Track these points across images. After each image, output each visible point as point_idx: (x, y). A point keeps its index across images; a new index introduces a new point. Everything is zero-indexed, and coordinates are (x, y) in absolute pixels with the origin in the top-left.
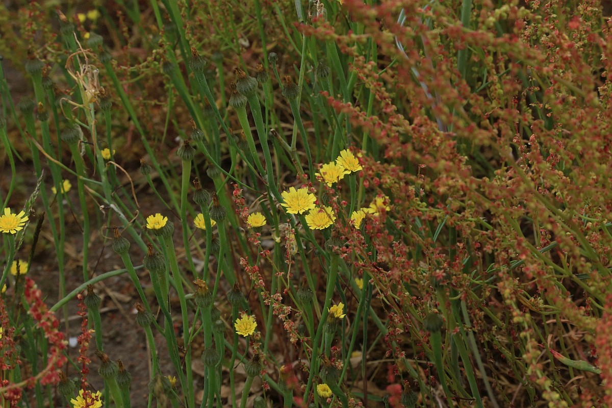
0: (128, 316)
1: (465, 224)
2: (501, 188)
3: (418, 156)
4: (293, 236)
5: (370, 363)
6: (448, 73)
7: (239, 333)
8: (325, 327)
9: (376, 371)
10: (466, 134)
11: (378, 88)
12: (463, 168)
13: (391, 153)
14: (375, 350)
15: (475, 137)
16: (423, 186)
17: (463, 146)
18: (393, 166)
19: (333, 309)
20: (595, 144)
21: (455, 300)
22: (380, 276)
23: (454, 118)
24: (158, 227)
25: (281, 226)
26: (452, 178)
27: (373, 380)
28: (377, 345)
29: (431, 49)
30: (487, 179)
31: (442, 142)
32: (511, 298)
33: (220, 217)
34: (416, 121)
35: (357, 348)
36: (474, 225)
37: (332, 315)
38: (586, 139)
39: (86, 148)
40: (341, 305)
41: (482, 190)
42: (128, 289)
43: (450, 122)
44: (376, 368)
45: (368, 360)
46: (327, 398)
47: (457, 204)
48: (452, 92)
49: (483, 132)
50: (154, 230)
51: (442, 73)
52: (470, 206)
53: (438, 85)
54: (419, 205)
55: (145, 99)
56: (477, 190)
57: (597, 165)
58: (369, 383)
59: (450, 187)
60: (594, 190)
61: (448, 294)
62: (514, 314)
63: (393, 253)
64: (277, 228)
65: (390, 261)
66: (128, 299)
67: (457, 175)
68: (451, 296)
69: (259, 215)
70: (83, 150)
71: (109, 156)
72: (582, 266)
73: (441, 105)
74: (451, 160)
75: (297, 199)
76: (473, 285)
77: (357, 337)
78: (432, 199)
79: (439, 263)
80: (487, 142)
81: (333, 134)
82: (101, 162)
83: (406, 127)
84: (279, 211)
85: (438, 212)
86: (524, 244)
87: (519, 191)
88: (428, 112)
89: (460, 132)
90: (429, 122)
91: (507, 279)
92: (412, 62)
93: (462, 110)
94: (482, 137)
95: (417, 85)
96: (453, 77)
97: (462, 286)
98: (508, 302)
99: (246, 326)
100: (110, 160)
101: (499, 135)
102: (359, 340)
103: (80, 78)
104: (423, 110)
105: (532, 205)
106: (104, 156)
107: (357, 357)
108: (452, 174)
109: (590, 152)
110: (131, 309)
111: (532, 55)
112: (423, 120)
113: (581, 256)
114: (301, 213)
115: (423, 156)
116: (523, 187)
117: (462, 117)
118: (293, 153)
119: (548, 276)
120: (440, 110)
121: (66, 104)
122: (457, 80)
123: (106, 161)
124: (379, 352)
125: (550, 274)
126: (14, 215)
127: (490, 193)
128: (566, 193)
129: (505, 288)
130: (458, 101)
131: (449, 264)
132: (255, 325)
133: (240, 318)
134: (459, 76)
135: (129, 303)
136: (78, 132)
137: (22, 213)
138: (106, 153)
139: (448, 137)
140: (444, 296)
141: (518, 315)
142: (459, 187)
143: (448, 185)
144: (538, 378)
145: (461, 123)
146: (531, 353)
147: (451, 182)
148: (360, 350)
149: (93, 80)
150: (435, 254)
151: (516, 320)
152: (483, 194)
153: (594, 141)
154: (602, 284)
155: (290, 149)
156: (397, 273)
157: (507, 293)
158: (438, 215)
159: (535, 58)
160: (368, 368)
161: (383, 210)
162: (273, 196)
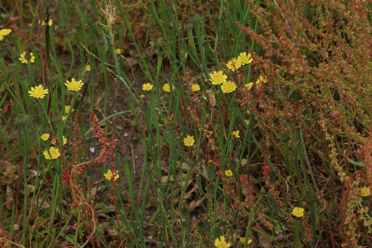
0: (121, 137)
1: (303, 90)
2: (322, 72)
3: (282, 55)
4: (214, 96)
5: (251, 165)
6: (298, 16)
7: (186, 145)
8: (230, 142)
9: (254, 170)
10: (305, 45)
11: (263, 21)
12: (303, 62)
13: (268, 54)
14: (254, 159)
15: (310, 47)
16: (283, 71)
17: (304, 50)
18: (269, 60)
19: (234, 133)
20: (368, 52)
21: (297, 128)
22: (260, 116)
23: (300, 37)
24: (148, 90)
25: (207, 91)
26: (298, 67)
27: (252, 174)
28: (254, 156)
29: (290, 4)
30: (315, 68)
31: (293, 48)
32: (325, 128)
33: (178, 85)
34: (281, 38)
35: (244, 157)
36: (308, 90)
37: (234, 136)
38: (364, 49)
39: (108, 48)
40: (238, 131)
41: (312, 73)
42: (121, 123)
43: (298, 39)
44: (254, 168)
45: (250, 163)
46: (230, 177)
47: (299, 79)
48: (300, 25)
49: (314, 44)
50: (146, 91)
51: (295, 16)
52: (306, 81)
53: (293, 21)
54: (281, 79)
55: (135, 22)
56: (310, 73)
57: (368, 62)
58: (250, 175)
59: (296, 71)
60: (367, 74)
61: (293, 125)
62: (326, 135)
63: (267, 104)
64: (205, 92)
65: (265, 107)
66: (121, 128)
67: (300, 65)
68: (295, 126)
69: (197, 85)
70: (106, 49)
71: (120, 53)
72: (359, 111)
73: (294, 31)
74: (298, 58)
75: (217, 77)
76: (306, 121)
77: (244, 151)
78: (287, 77)
79: (290, 109)
80: (315, 50)
81: (236, 43)
82: (116, 56)
83: (277, 40)
84: (206, 83)
85: (290, 83)
86: (331, 101)
87: (330, 74)
88: (287, 34)
89: (302, 44)
90: (287, 38)
91: (324, 119)
92: (281, 10)
93: (304, 34)
94: (313, 47)
95: (283, 21)
96: (301, 17)
97: (300, 121)
98: (324, 130)
99: (189, 141)
100: (120, 55)
101: (322, 47)
102: (246, 153)
103: (106, 12)
104: (285, 33)
105: (336, 81)
106: (117, 53)
107: (244, 162)
108: (298, 65)
109: (366, 56)
110: (123, 134)
111: (339, 7)
112: (284, 38)
113: (359, 107)
114: (219, 84)
115: (284, 55)
116: (332, 72)
117: (304, 38)
118: (215, 53)
119: (342, 117)
120: (294, 33)
121: (99, 25)
122: (302, 19)
123: (118, 55)
124: (256, 160)
125: (344, 116)
126: (76, 82)
127: (316, 74)
128: (354, 76)
129: (322, 123)
130: (302, 29)
131: (295, 110)
132: (194, 141)
133: (186, 137)
134: (303, 17)
135: (122, 130)
136: (105, 40)
137: (81, 81)
138: (118, 51)
139: (296, 46)
140: (291, 126)
141: (328, 136)
142: (301, 71)
143: (295, 70)
144: (336, 166)
145: (303, 40)
146: (333, 154)
147: (296, 68)
148: (246, 158)
149: (113, 13)
150: (288, 105)
151: (327, 138)
152: (313, 75)
153: (367, 50)
154: (369, 121)
155: (213, 51)
156: (268, 113)
157: (323, 125)
158: (290, 84)
159: (340, 9)
160: (250, 167)
161: (263, 82)
162: (204, 75)
